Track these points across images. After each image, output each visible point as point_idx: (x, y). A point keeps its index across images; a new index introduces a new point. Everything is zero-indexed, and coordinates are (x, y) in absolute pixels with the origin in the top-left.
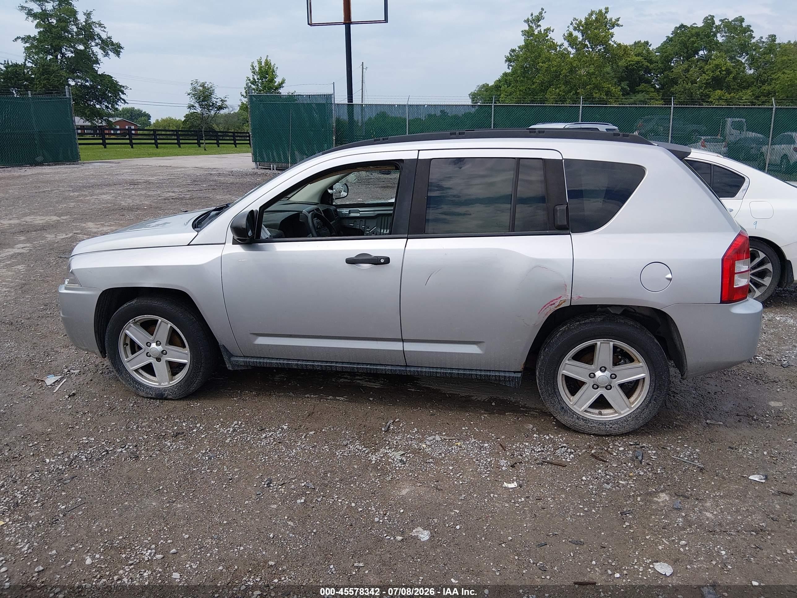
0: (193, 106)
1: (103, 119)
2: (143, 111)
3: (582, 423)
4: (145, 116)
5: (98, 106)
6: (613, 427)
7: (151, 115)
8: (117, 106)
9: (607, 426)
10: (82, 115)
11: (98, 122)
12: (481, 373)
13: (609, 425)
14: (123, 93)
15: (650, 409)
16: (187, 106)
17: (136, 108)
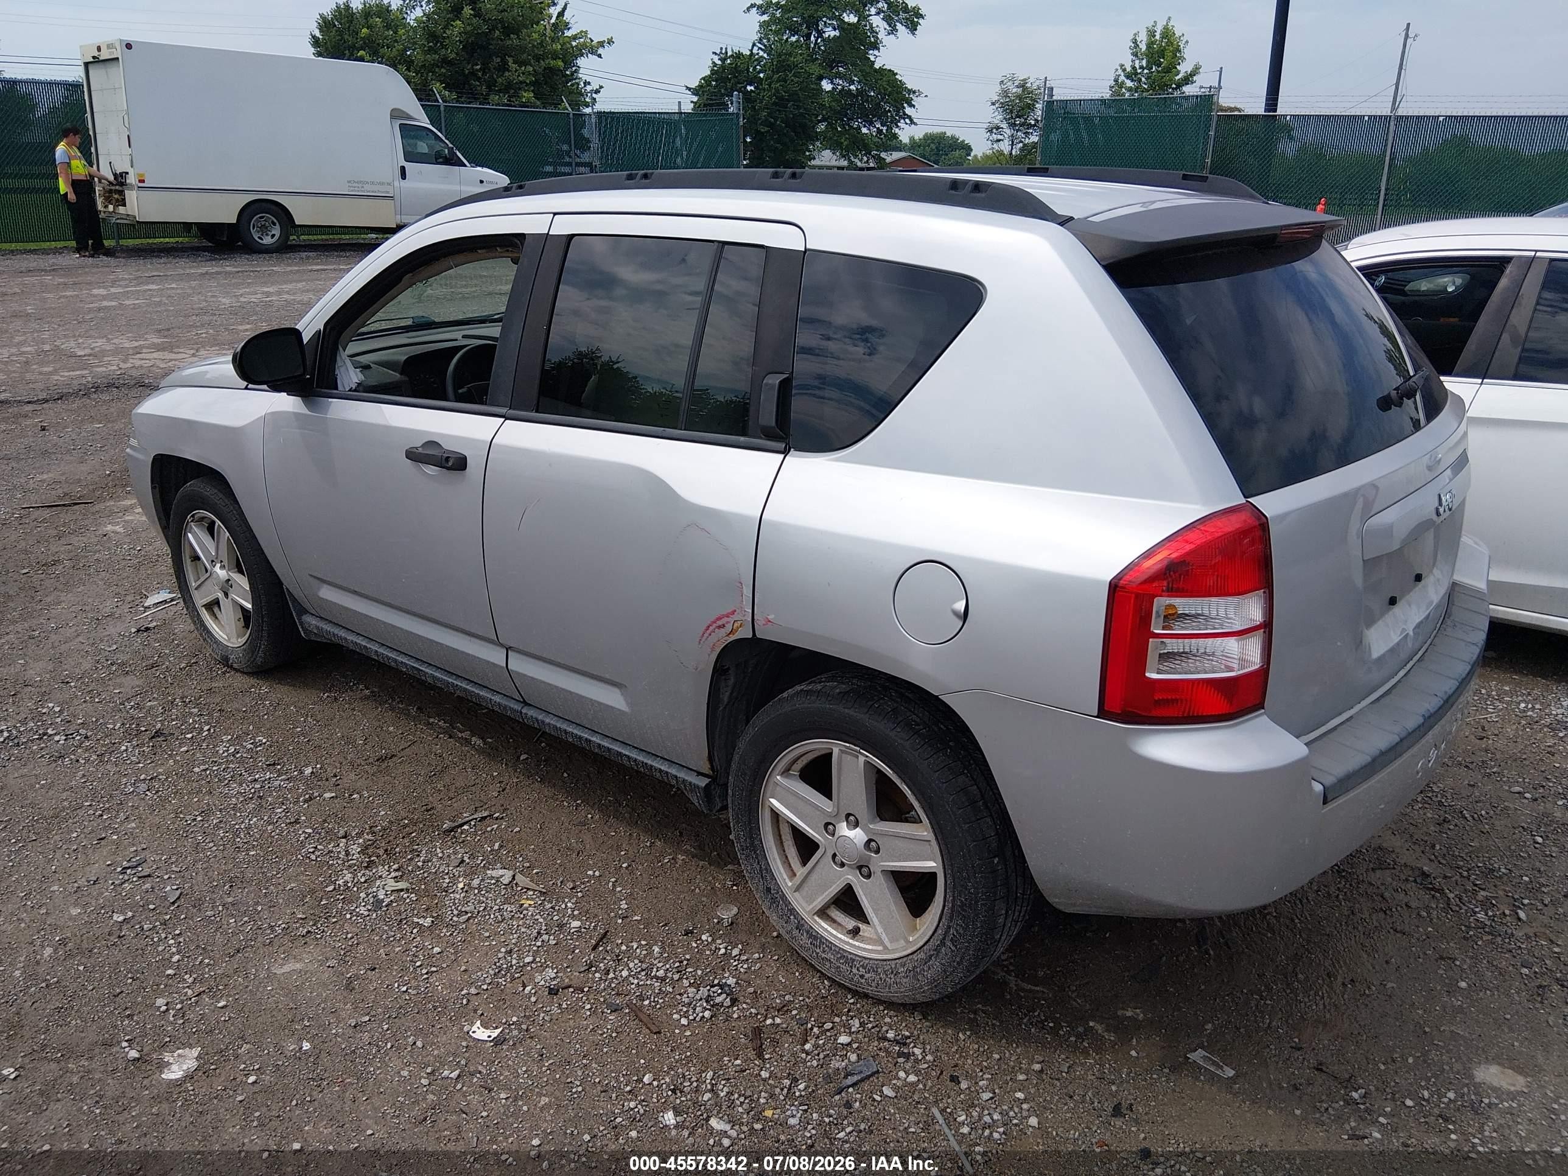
0: (998, 128)
1: (870, 154)
2: (961, 139)
3: (805, 940)
4: (963, 148)
5: (864, 130)
6: (867, 976)
7: (972, 147)
8: (897, 130)
9: (855, 970)
10: (834, 145)
11: (861, 161)
12: (638, 758)
13: (858, 970)
14: (912, 106)
15: (943, 961)
16: (986, 126)
17: (949, 134)
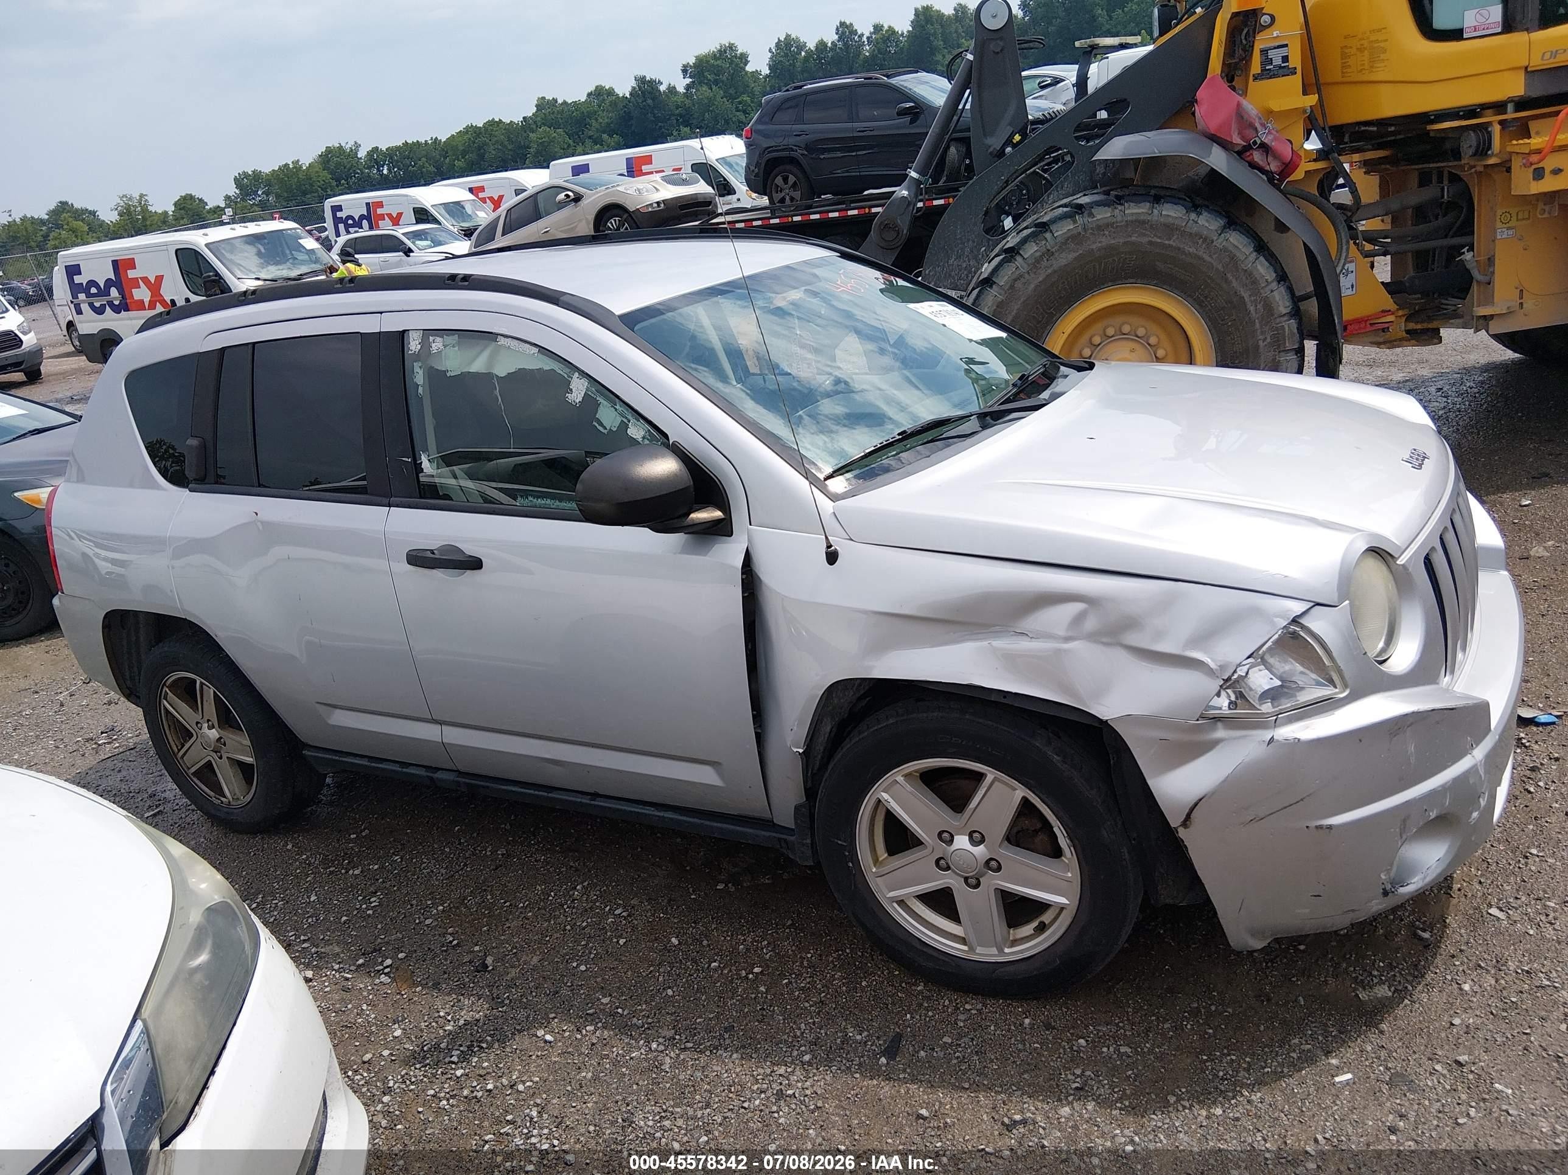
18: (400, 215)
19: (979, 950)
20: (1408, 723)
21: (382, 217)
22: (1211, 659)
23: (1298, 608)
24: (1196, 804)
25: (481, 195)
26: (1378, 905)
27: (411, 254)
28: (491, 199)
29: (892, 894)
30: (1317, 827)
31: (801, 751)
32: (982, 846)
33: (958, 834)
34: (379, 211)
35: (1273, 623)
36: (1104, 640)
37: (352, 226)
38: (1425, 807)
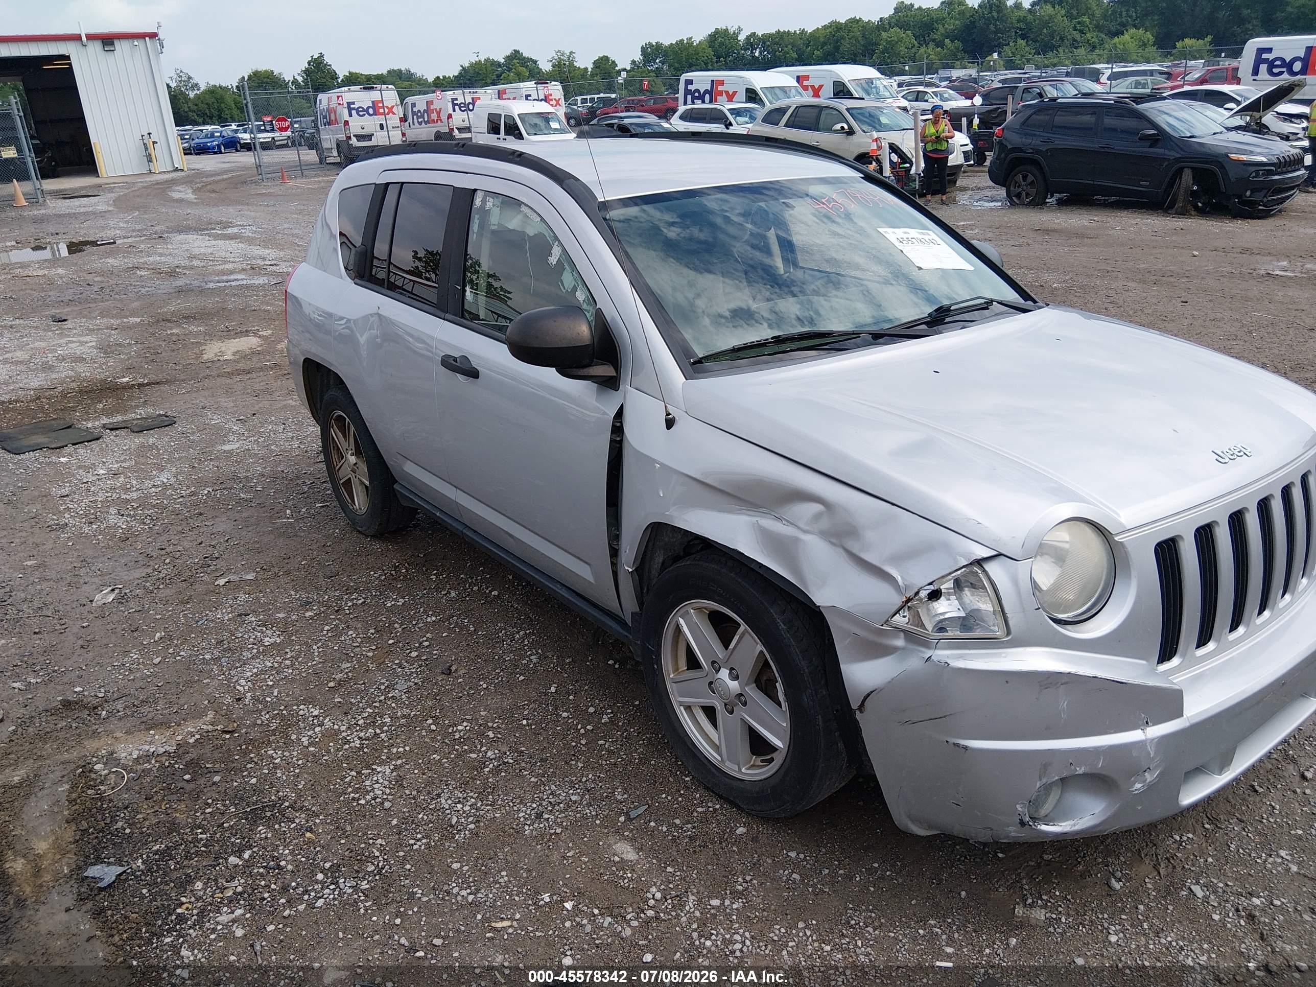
18: (735, 93)
19: (728, 763)
20: (1063, 681)
21: (721, 93)
22: (902, 578)
23: (982, 552)
24: (868, 695)
25: (805, 83)
26: (1014, 832)
27: (731, 127)
28: (813, 87)
29: (681, 699)
30: (954, 744)
31: (630, 570)
32: (736, 682)
33: (724, 667)
34: (720, 88)
35: (956, 561)
36: (834, 541)
37: (698, 98)
38: (1070, 761)
